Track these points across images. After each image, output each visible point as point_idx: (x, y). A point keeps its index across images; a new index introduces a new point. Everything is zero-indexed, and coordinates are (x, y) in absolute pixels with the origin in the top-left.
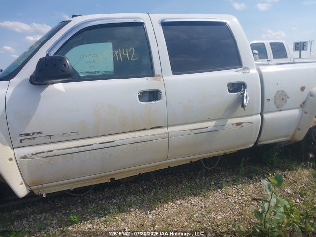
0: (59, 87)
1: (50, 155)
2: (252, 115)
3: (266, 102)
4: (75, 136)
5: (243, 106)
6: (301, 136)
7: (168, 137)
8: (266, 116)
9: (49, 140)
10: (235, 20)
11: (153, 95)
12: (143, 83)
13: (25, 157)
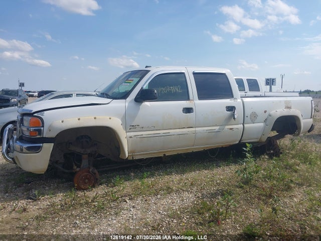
0: (147, 104)
1: (142, 137)
2: (238, 124)
3: (245, 117)
4: (153, 128)
5: (234, 118)
6: (264, 139)
7: (195, 133)
8: (245, 125)
9: (141, 129)
10: (229, 71)
11: (188, 110)
12: (185, 104)
13: (131, 137)
